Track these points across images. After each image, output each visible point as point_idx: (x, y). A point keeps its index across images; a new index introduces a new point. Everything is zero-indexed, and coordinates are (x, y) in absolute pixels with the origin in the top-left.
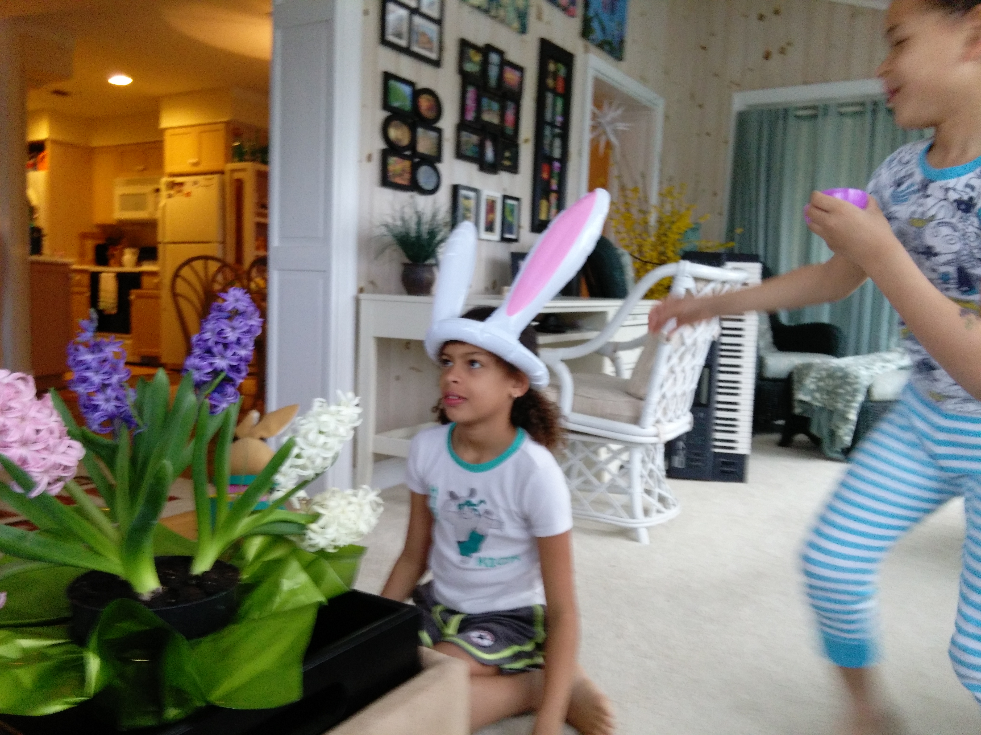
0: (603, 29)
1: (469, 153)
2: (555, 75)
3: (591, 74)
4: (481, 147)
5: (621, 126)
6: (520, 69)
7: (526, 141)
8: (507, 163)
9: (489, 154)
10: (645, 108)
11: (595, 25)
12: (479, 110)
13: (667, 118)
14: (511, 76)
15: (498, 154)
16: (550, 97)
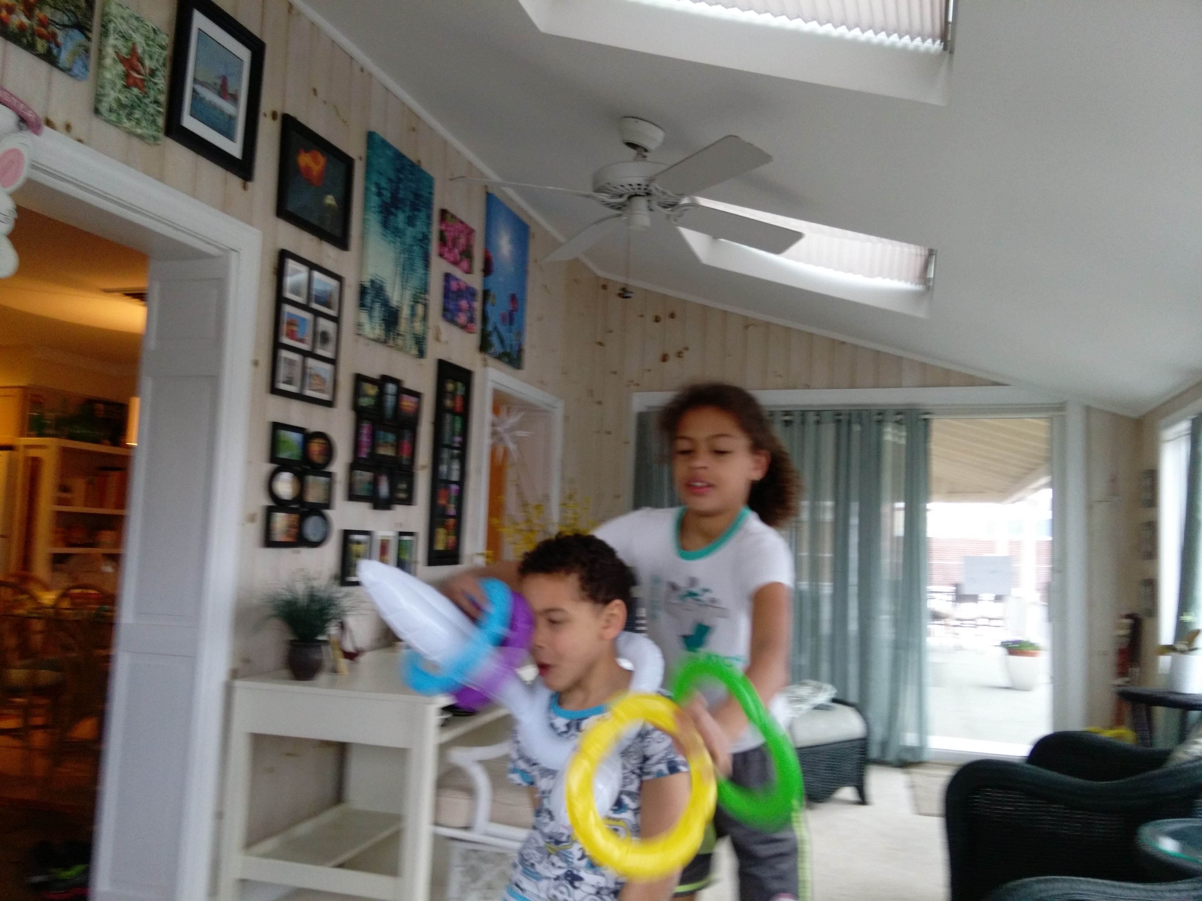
0: (502, 341)
1: (363, 493)
2: (453, 394)
3: (490, 386)
4: (375, 484)
5: (520, 433)
6: (417, 395)
7: (424, 467)
8: (402, 495)
9: (384, 489)
10: (545, 411)
11: (494, 339)
12: (374, 443)
13: (566, 419)
14: (408, 403)
15: (393, 488)
16: (448, 417)
